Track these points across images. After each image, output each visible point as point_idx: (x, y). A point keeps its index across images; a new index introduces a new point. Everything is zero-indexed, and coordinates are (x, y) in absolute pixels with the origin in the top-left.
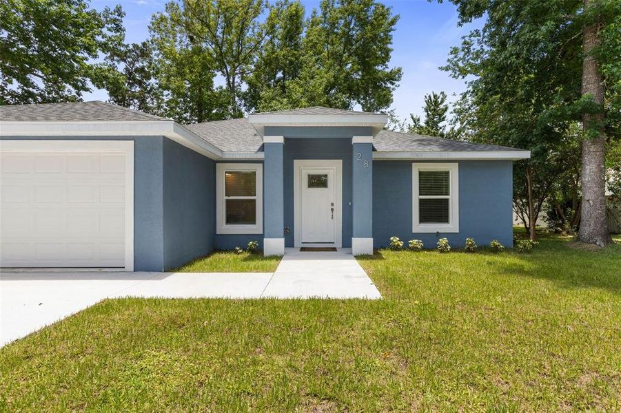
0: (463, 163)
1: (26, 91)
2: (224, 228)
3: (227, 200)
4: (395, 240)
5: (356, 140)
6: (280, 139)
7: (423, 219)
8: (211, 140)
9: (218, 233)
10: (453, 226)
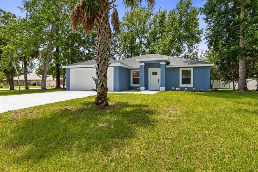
0: (194, 68)
1: (89, 53)
2: (132, 85)
3: (133, 79)
4: (173, 88)
5: (161, 63)
6: (143, 64)
7: (183, 83)
8: (129, 65)
9: (131, 86)
10: (191, 85)
